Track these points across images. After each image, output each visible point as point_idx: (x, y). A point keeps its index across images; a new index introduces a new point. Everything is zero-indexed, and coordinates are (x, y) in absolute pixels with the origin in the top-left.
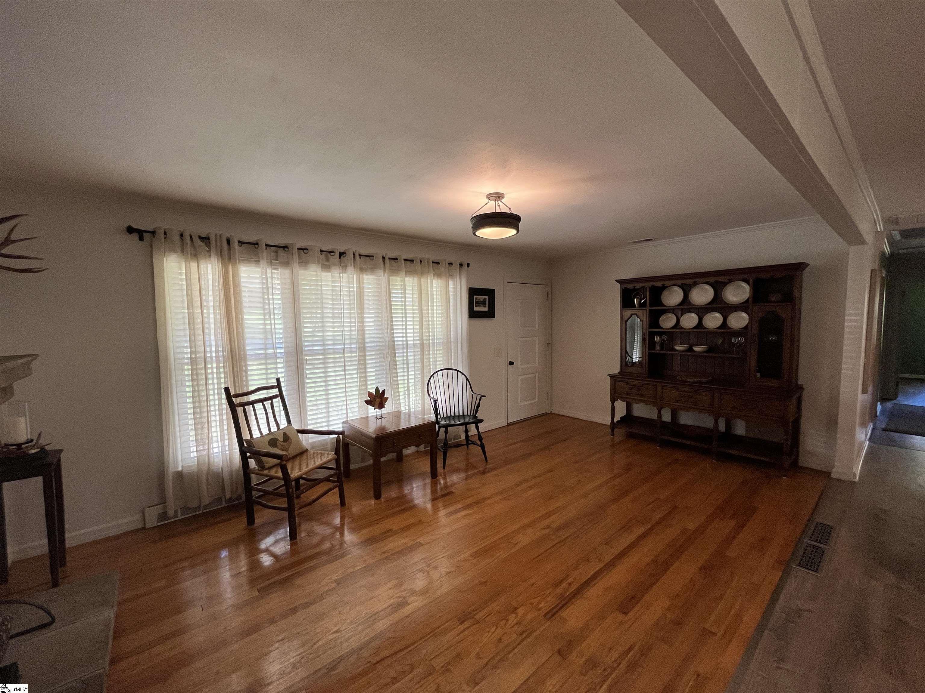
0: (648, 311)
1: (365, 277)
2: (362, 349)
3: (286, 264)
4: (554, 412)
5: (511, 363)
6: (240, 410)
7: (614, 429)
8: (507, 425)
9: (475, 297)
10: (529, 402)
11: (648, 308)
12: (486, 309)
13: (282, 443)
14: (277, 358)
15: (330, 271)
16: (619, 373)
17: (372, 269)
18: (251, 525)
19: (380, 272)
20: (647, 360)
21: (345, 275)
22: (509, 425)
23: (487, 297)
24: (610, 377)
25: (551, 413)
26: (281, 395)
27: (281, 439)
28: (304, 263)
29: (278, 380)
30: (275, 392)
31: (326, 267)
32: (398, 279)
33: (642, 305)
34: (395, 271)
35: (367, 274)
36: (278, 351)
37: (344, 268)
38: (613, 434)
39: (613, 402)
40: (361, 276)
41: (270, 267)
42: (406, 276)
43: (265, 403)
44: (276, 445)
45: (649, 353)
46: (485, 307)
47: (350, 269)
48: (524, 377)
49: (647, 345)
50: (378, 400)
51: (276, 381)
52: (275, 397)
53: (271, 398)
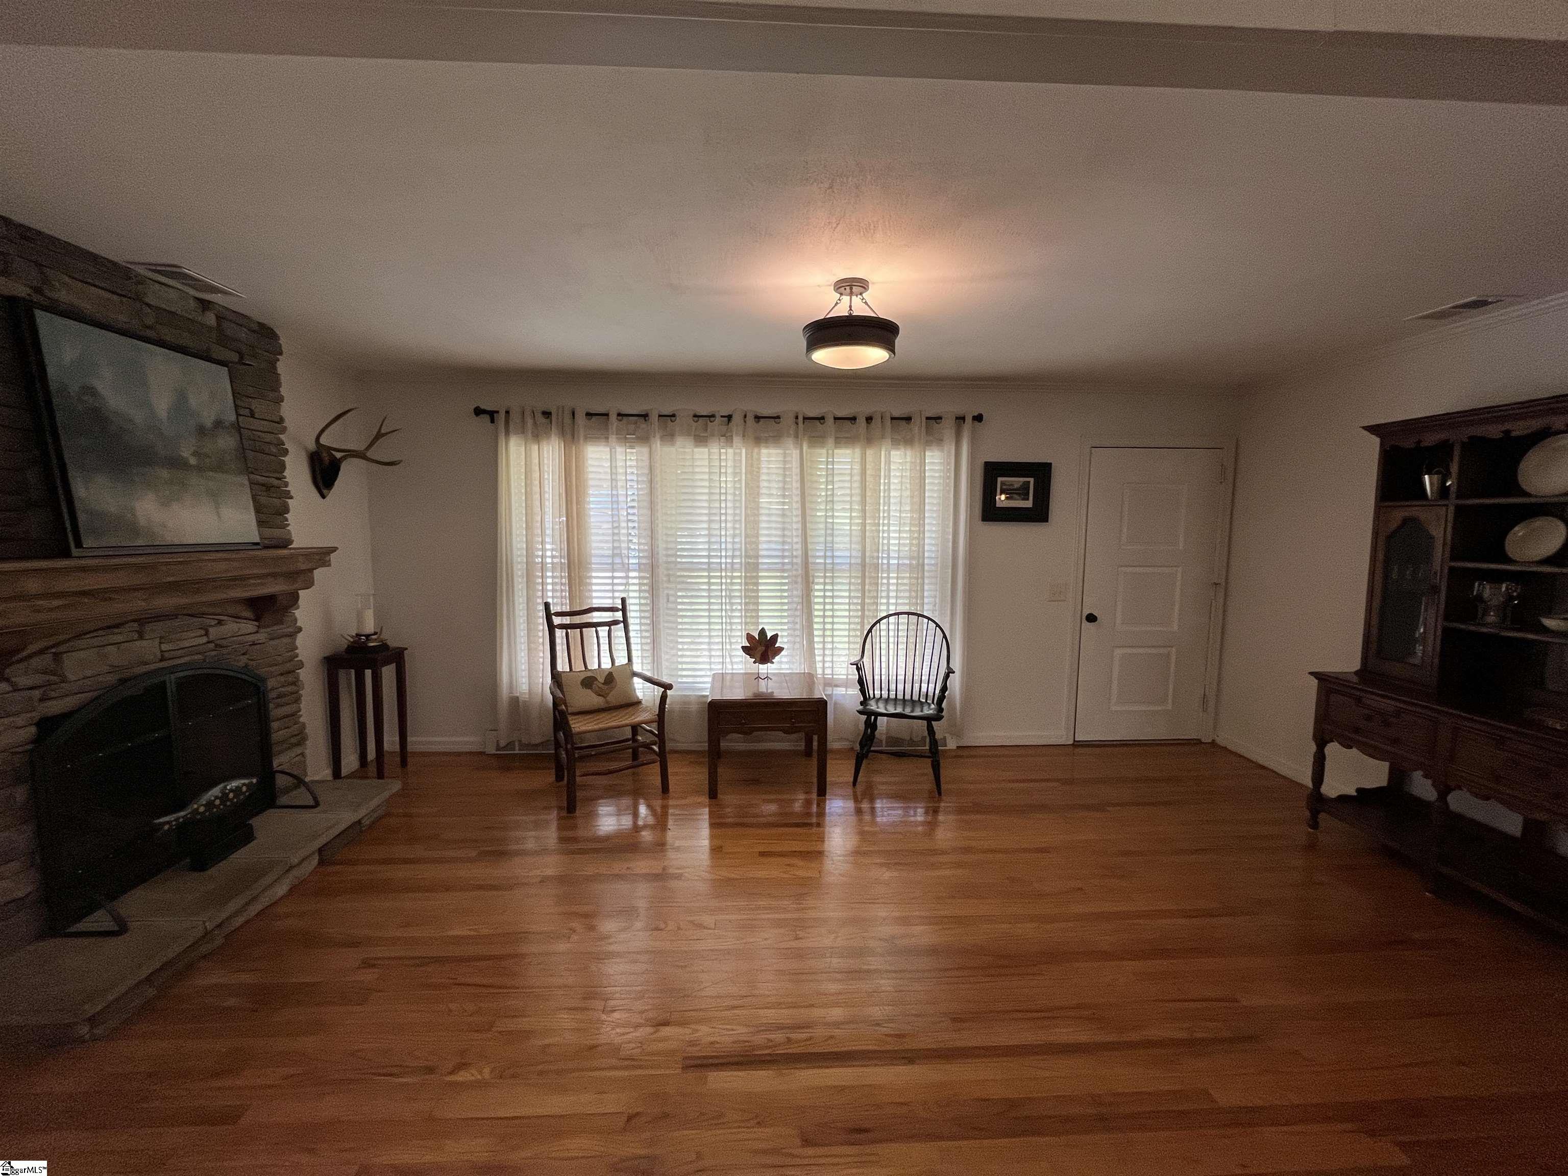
0: (1452, 509)
1: (764, 451)
2: (752, 567)
3: (645, 439)
4: (1220, 741)
5: (1091, 618)
6: (560, 634)
7: (1318, 812)
8: (1073, 745)
9: (1000, 479)
10: (1143, 708)
11: (1453, 501)
12: (1029, 504)
13: (601, 686)
14: (628, 570)
15: (706, 446)
16: (1356, 673)
17: (776, 439)
18: (560, 781)
19: (789, 443)
20: (1438, 649)
21: (730, 451)
22: (1077, 744)
23: (1032, 480)
24: (1316, 678)
25: (1213, 744)
26: (625, 621)
27: (601, 680)
28: (669, 437)
29: (623, 600)
30: (619, 615)
31: (701, 440)
32: (824, 451)
33: (1443, 492)
34: (817, 440)
35: (767, 447)
36: (631, 561)
37: (727, 438)
38: (1314, 825)
39: (1321, 741)
40: (756, 450)
41: (623, 444)
42: (836, 448)
43: (599, 629)
44: (591, 686)
45: (1445, 630)
46: (1028, 499)
47: (737, 440)
48: (1129, 651)
49: (1442, 606)
50: (761, 649)
51: (620, 602)
52: (615, 623)
53: (610, 624)
